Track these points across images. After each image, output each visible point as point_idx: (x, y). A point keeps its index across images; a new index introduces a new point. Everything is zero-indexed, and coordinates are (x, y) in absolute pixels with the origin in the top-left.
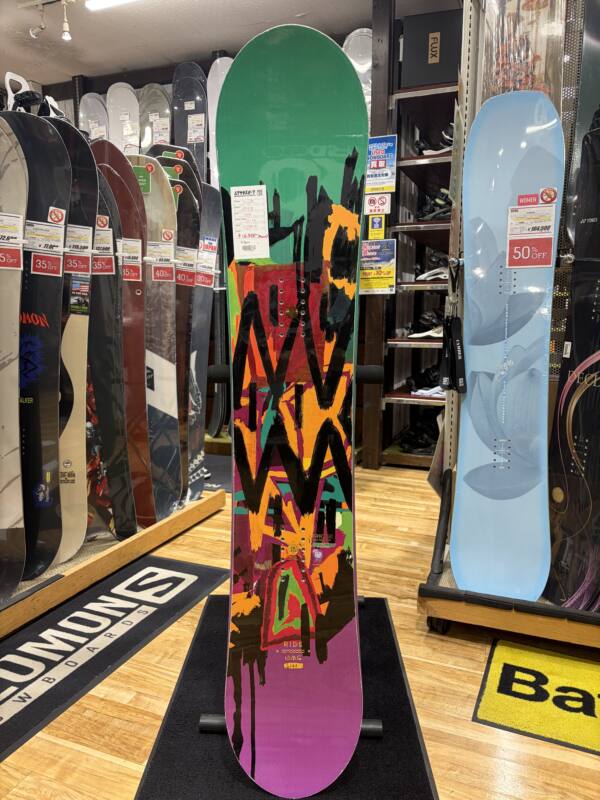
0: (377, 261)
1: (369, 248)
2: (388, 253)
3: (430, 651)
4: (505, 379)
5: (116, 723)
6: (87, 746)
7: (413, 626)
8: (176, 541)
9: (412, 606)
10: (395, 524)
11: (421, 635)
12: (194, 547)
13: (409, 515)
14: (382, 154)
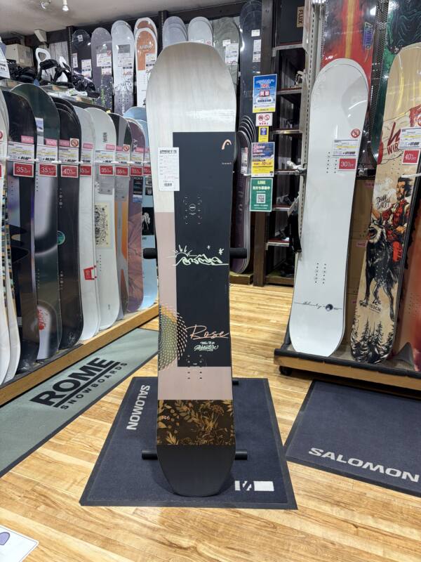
0: (263, 156)
1: (258, 147)
2: (269, 151)
10: (269, 318)
11: (277, 376)
13: (277, 313)
14: (268, 87)
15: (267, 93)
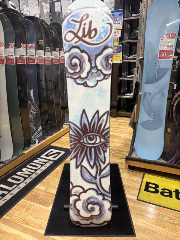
0: (116, 53)
1: (114, 48)
2: (119, 50)
3: (128, 175)
4: (155, 95)
5: (41, 195)
6: (33, 202)
7: (124, 167)
8: (56, 141)
9: (124, 161)
10: (120, 135)
11: (126, 170)
12: (62, 143)
13: (124, 132)
14: (118, 16)
15: (118, 19)
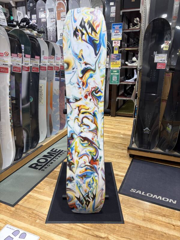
0: (116, 60)
1: (113, 56)
2: (118, 57)
7: (126, 156)
9: (126, 152)
11: (128, 158)
14: (118, 28)
15: (118, 31)
